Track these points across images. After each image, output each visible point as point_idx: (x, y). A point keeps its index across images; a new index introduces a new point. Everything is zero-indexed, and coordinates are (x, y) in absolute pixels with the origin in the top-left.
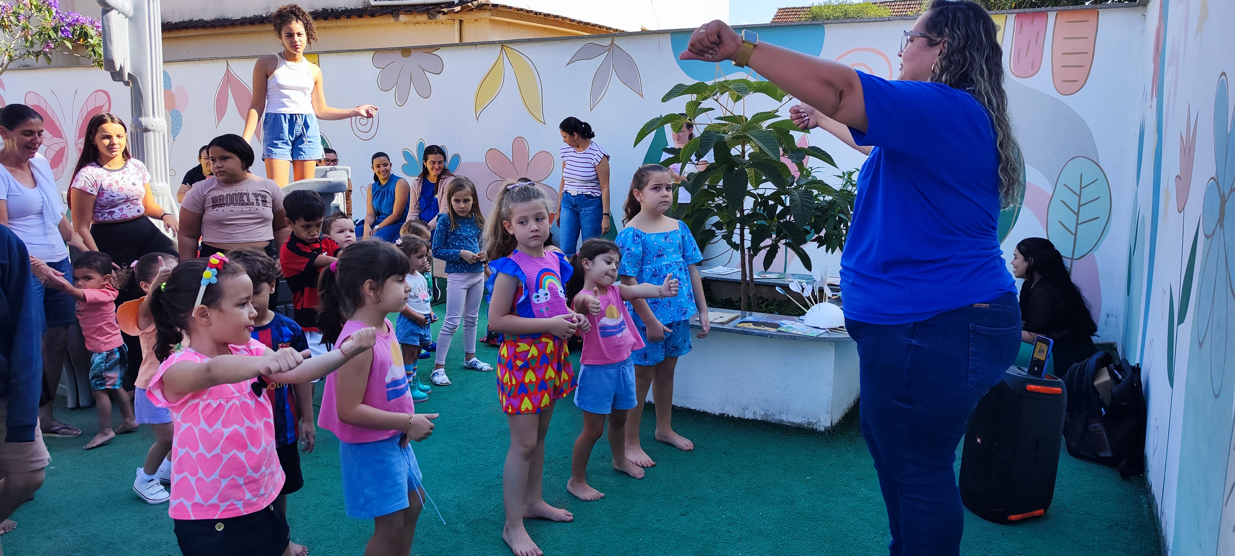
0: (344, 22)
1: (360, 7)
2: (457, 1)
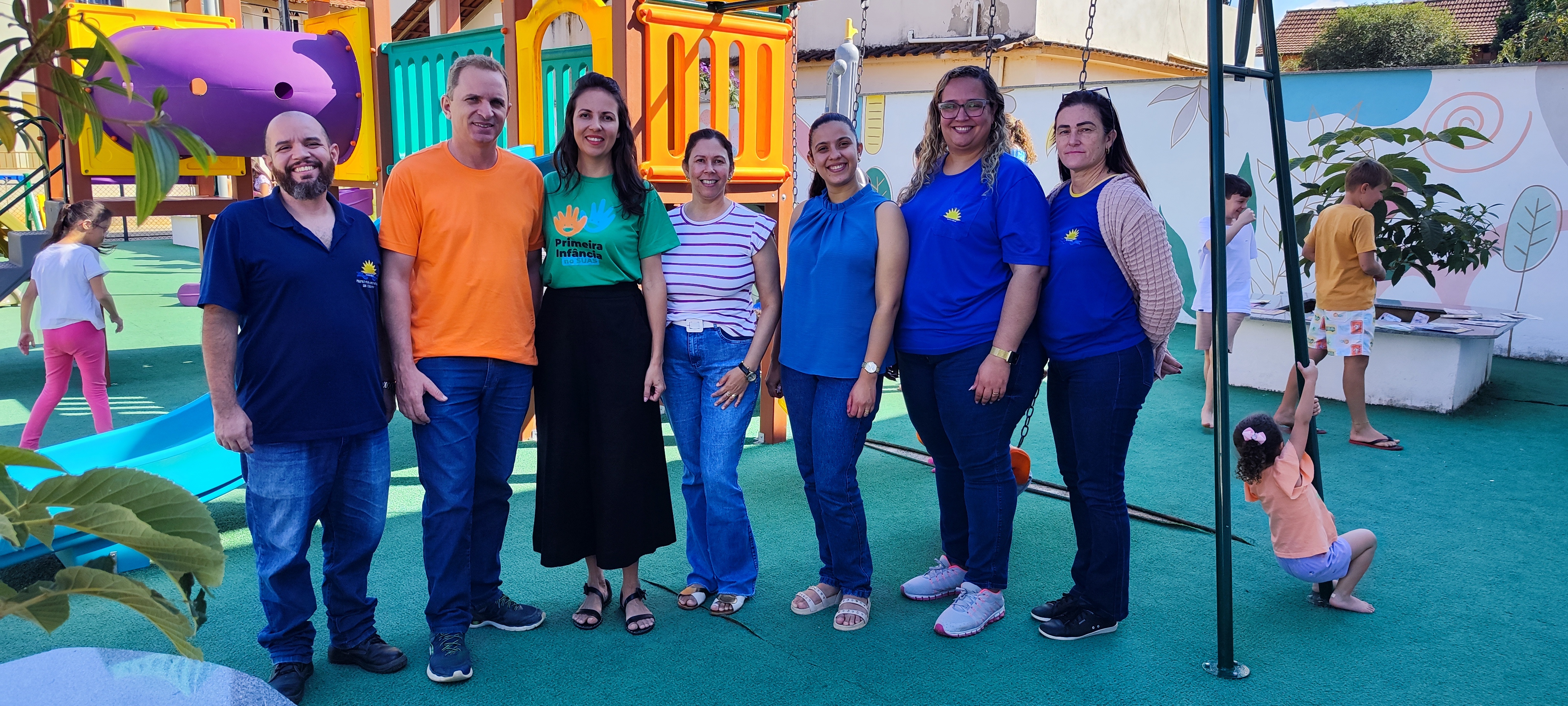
0: (884, 59)
1: (896, 45)
2: (1002, 38)
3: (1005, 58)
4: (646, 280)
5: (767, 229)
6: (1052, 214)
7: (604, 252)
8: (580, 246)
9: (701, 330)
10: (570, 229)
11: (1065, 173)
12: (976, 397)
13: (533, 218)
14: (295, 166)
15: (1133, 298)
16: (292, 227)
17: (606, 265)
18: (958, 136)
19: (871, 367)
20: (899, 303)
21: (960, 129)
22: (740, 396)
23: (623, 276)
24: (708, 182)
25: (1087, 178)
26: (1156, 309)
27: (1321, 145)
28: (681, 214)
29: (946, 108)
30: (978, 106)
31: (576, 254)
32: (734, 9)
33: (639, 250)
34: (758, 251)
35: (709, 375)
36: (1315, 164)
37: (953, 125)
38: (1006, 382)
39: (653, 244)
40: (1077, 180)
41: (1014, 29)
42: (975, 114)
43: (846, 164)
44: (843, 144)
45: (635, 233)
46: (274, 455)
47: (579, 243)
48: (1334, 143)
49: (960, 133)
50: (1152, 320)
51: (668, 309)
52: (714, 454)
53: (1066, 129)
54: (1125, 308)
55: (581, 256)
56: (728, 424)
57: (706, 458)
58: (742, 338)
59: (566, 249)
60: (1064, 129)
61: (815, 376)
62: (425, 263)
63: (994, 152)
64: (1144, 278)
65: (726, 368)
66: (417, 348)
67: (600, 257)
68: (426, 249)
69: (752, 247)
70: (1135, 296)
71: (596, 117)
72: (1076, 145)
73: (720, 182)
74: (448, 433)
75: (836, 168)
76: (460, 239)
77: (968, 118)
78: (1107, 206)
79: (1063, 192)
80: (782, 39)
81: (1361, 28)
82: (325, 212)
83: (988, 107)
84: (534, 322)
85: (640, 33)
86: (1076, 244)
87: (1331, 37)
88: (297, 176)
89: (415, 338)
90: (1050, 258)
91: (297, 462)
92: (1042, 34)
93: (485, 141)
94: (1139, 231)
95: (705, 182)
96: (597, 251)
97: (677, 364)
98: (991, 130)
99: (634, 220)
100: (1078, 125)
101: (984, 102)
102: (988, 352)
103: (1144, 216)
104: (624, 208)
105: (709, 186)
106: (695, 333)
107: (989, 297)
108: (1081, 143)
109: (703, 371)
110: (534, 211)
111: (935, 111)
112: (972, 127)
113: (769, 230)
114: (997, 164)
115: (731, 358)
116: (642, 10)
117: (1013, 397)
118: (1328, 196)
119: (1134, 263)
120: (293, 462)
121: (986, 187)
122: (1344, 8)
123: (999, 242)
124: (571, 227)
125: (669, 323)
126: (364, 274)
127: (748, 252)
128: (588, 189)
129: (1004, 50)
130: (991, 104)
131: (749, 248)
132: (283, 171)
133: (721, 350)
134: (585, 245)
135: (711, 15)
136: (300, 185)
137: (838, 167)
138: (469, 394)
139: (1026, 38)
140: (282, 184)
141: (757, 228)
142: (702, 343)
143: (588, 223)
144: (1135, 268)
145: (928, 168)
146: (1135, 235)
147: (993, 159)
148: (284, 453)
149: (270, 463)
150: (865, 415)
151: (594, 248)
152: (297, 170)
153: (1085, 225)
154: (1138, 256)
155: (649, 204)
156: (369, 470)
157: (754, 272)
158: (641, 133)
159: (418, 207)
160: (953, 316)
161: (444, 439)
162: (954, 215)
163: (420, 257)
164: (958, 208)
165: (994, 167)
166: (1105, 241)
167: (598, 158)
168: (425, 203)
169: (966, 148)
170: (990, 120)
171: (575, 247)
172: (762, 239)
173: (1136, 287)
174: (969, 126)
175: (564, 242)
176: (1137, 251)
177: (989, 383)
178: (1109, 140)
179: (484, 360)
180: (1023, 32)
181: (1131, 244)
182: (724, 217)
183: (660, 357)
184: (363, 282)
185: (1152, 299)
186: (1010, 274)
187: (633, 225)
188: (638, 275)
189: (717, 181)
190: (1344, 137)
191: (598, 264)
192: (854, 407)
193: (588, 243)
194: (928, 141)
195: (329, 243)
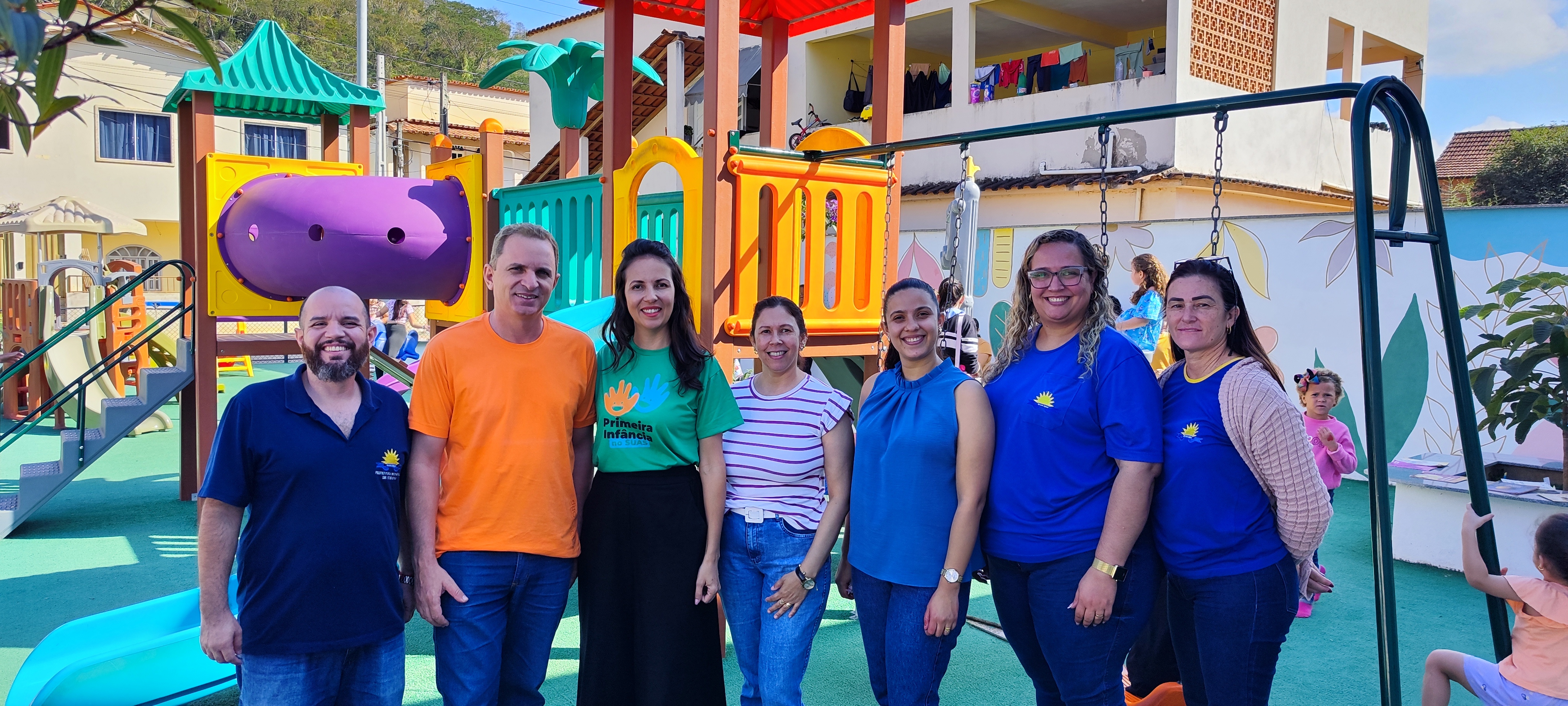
1: (1027, 177)
2: (1139, 170)
3: (1143, 190)
4: (704, 463)
5: (841, 408)
6: (1165, 400)
7: (654, 434)
8: (629, 427)
9: (762, 521)
10: (620, 408)
11: (1178, 353)
12: (1076, 619)
13: (578, 394)
14: (326, 345)
15: (1270, 505)
16: (309, 414)
17: (656, 448)
18: (1052, 308)
19: (952, 575)
20: (984, 500)
21: (1055, 300)
22: (796, 605)
23: (675, 460)
24: (775, 354)
25: (1205, 360)
26: (1298, 521)
27: (1501, 293)
28: (750, 387)
29: (1037, 276)
30: (1075, 274)
31: (625, 436)
32: (832, 158)
33: (698, 430)
34: (827, 431)
35: (770, 574)
36: (1494, 313)
37: (1045, 295)
38: (1112, 601)
39: (711, 422)
40: (1193, 362)
41: (1152, 160)
42: (1071, 282)
43: (924, 336)
44: (923, 314)
45: (691, 412)
46: (269, 666)
47: (628, 423)
48: (1517, 290)
49: (1054, 304)
50: (1294, 534)
51: (728, 493)
52: (773, 669)
53: (1179, 304)
54: (1259, 519)
55: (630, 437)
56: (789, 634)
57: (764, 672)
58: (807, 531)
59: (614, 429)
60: (1177, 303)
61: (890, 583)
62: (456, 445)
63: (1094, 327)
64: (1281, 484)
65: (788, 566)
66: (441, 540)
67: (650, 439)
68: (457, 430)
69: (821, 426)
70: (1272, 503)
71: (650, 287)
72: (1191, 322)
73: (789, 353)
74: (467, 639)
75: (912, 340)
76: (492, 422)
77: (1062, 288)
78: (1230, 397)
79: (1176, 374)
80: (884, 186)
81: (1539, 150)
82: (351, 394)
83: (1086, 275)
84: (576, 508)
85: (730, 185)
86: (1196, 442)
87: (1506, 160)
88: (326, 357)
89: (441, 529)
90: (1164, 454)
91: (294, 675)
92: (1181, 165)
93: (527, 313)
94: (1271, 429)
95: (772, 354)
96: (647, 433)
97: (734, 558)
98: (1091, 301)
99: (691, 396)
100: (1194, 299)
101: (1081, 269)
102: (1090, 564)
103: (1277, 410)
104: (681, 381)
105: (777, 359)
106: (754, 524)
107: (1093, 495)
108: (1197, 319)
109: (763, 568)
110: (580, 386)
111: (1024, 281)
112: (1069, 298)
113: (843, 410)
114: (1097, 342)
115: (794, 555)
116: (732, 162)
117: (1122, 618)
118: (1514, 349)
119: (1268, 466)
120: (289, 675)
121: (1083, 368)
122: (1519, 130)
123: (1102, 432)
124: (621, 405)
125: (727, 510)
126: (385, 465)
127: (817, 432)
128: (643, 362)
129: (1141, 182)
130: (1090, 272)
131: (819, 428)
132: (312, 347)
133: (783, 545)
134: (634, 426)
135: (807, 164)
136: (328, 365)
137: (915, 340)
138: (494, 593)
139: (1165, 169)
140: (308, 362)
141: (830, 406)
142: (761, 536)
143: (640, 401)
144: (1269, 472)
145: (1018, 342)
146: (1267, 433)
147: (1093, 335)
148: (279, 665)
149: (263, 676)
150: (946, 634)
151: (643, 429)
152: (327, 349)
153: (1206, 419)
154: (1272, 459)
155: (709, 379)
156: (378, 681)
157: (823, 456)
158: (729, 286)
159: (449, 386)
160: (1048, 519)
161: (464, 645)
162: (1045, 400)
163: (451, 439)
164: (1051, 392)
165: (1093, 344)
166: (1232, 439)
167: (655, 330)
168: (456, 382)
169: (1063, 321)
170: (1089, 288)
171: (623, 428)
172: (834, 418)
173: (1272, 492)
174: (1064, 297)
175: (612, 422)
176: (1271, 452)
177: (1091, 604)
178: (1230, 318)
179: (514, 554)
180: (1161, 163)
181: (1262, 444)
182: (795, 391)
183: (716, 551)
184: (382, 473)
185: (1292, 510)
186: (1115, 470)
187: (689, 404)
188: (693, 458)
189: (786, 352)
190: (1531, 282)
191: (648, 446)
192: (931, 623)
193: (637, 424)
194: (1016, 314)
195: (350, 431)
